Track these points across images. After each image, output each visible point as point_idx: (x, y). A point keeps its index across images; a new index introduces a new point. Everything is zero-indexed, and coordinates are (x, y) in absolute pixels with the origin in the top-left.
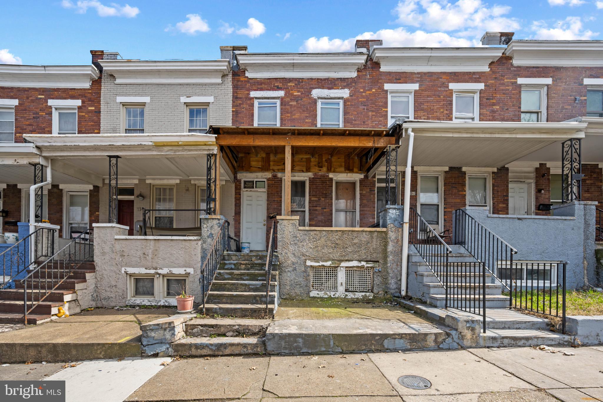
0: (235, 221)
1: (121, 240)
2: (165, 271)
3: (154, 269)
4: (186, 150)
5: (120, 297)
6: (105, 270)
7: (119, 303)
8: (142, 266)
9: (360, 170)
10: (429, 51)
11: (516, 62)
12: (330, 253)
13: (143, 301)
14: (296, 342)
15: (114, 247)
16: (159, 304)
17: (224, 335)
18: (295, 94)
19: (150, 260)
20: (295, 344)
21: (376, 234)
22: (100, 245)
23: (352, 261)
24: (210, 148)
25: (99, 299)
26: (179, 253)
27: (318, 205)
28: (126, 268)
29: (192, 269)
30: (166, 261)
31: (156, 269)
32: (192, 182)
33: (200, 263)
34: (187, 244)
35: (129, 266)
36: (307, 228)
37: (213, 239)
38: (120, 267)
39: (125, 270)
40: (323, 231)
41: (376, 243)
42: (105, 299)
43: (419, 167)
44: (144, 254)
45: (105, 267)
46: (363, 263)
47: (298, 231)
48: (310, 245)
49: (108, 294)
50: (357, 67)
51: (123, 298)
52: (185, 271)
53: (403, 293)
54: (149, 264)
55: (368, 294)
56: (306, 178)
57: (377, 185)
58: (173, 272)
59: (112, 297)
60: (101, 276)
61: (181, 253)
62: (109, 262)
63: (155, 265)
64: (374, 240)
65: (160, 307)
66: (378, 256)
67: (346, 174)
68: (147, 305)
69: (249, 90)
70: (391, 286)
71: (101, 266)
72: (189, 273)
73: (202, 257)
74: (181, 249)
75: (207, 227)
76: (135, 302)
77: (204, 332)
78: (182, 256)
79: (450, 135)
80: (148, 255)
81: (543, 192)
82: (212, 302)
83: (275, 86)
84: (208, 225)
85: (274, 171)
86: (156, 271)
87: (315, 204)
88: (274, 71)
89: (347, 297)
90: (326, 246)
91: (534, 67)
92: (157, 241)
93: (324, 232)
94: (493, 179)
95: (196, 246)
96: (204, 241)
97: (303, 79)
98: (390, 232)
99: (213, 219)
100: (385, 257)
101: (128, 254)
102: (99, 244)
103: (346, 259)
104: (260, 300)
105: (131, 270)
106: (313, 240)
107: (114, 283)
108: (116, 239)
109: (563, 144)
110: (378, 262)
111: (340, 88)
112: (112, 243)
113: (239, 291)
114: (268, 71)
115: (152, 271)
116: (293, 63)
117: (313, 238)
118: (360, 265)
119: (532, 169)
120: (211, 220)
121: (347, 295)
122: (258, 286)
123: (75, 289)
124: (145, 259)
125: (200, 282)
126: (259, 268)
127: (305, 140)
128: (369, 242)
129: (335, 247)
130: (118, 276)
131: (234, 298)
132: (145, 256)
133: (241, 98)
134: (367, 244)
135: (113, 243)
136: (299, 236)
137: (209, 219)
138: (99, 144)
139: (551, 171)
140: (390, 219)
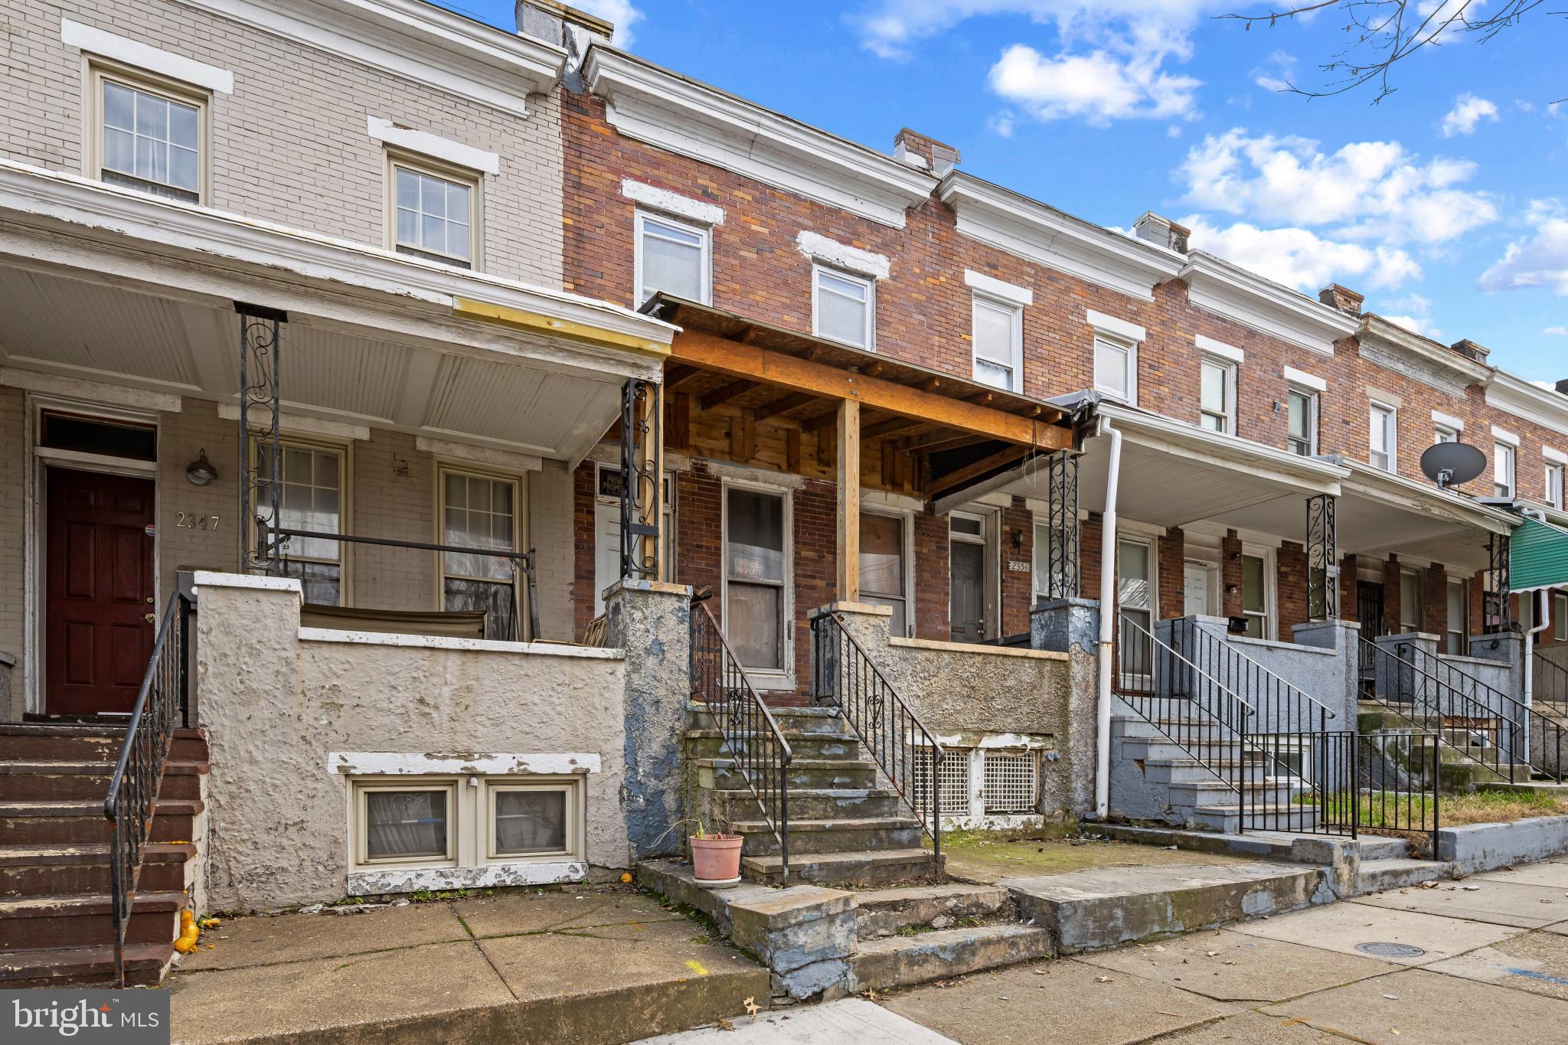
0: (577, 601)
1: (325, 648)
2: (501, 764)
3: (459, 757)
4: (561, 350)
5: (321, 868)
6: (253, 761)
7: (315, 889)
8: (414, 748)
9: (919, 490)
10: (1057, 219)
11: (1196, 297)
12: (958, 712)
13: (419, 876)
14: (1112, 917)
15: (294, 671)
16: (480, 883)
17: (926, 926)
18: (754, 227)
19: (446, 725)
20: (1111, 924)
21: (1048, 667)
22: (232, 660)
23: (1003, 733)
24: (639, 362)
25: (226, 879)
26: (552, 703)
27: (818, 572)
28: (348, 755)
29: (597, 756)
30: (503, 727)
31: (468, 756)
32: (421, 445)
33: (623, 735)
34: (578, 670)
35: (360, 748)
36: (911, 642)
37: (662, 661)
38: (320, 751)
39: (342, 763)
40: (945, 651)
41: (1047, 690)
42: (251, 878)
43: (1035, 502)
44: (422, 701)
45: (251, 748)
46: (1025, 740)
47: (887, 649)
48: (915, 688)
49: (268, 857)
50: (908, 203)
51: (333, 871)
52: (573, 762)
53: (1103, 811)
54: (442, 740)
55: (1033, 817)
56: (784, 489)
57: (953, 535)
58: (532, 768)
59: (284, 870)
60: (233, 788)
61: (557, 702)
62: (271, 733)
63: (464, 743)
64: (1046, 682)
65: (483, 892)
66: (1050, 721)
67: (883, 494)
68: (432, 888)
69: (620, 173)
70: (1076, 796)
71: (234, 748)
72: (585, 774)
73: (627, 718)
74: (559, 689)
75: (646, 618)
76: (383, 881)
77: (881, 924)
78: (559, 714)
79: (1163, 448)
80: (436, 707)
81: (1235, 591)
82: (766, 850)
83: (695, 185)
84: (647, 612)
85: (700, 453)
86: (469, 764)
87: (810, 569)
88: (693, 136)
89: (993, 828)
90: (950, 693)
91: (1218, 318)
92: (470, 656)
93: (946, 656)
94: (1160, 552)
95: (610, 678)
96: (633, 663)
97: (775, 188)
98: (1073, 663)
99: (662, 594)
100: (1065, 725)
101: (356, 701)
102: (225, 655)
103: (992, 728)
104: (888, 837)
105: (365, 763)
106: (922, 675)
107: (292, 814)
108: (301, 641)
109: (1308, 501)
110: (1051, 735)
111: (869, 247)
112: (284, 654)
113: (810, 819)
114: (677, 129)
115: (454, 766)
116: (756, 135)
117: (923, 672)
118: (1019, 744)
119: (1215, 539)
120: (657, 598)
121: (992, 823)
122: (857, 801)
123: (190, 839)
124: (424, 721)
125: (622, 799)
126: (812, 753)
127: (893, 396)
128: (1035, 687)
129: (968, 696)
130: (309, 783)
131: (826, 837)
132: (427, 710)
133: (593, 190)
134: (1031, 691)
135: (291, 654)
136: (890, 662)
137: (650, 592)
138: (226, 251)
139: (1244, 548)
140: (1073, 632)
